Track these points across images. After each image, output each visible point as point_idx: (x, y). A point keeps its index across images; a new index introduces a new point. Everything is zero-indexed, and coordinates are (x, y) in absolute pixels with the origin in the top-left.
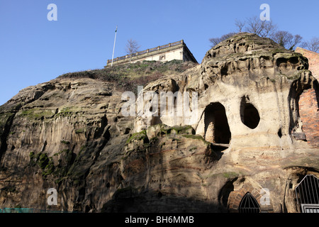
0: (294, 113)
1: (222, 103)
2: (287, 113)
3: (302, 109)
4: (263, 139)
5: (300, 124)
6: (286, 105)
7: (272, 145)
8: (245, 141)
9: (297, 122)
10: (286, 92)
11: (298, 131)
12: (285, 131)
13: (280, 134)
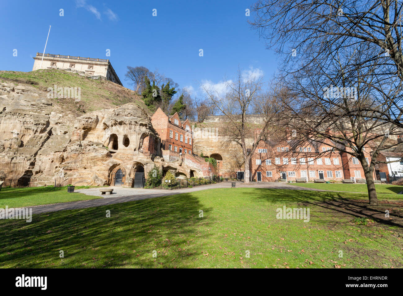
0: (141, 144)
1: (118, 135)
2: (139, 144)
3: (144, 142)
4: (129, 152)
5: (143, 147)
6: (139, 141)
7: (131, 153)
8: (122, 151)
9: (142, 147)
10: (140, 136)
11: (141, 149)
12: (137, 149)
13: (135, 150)
